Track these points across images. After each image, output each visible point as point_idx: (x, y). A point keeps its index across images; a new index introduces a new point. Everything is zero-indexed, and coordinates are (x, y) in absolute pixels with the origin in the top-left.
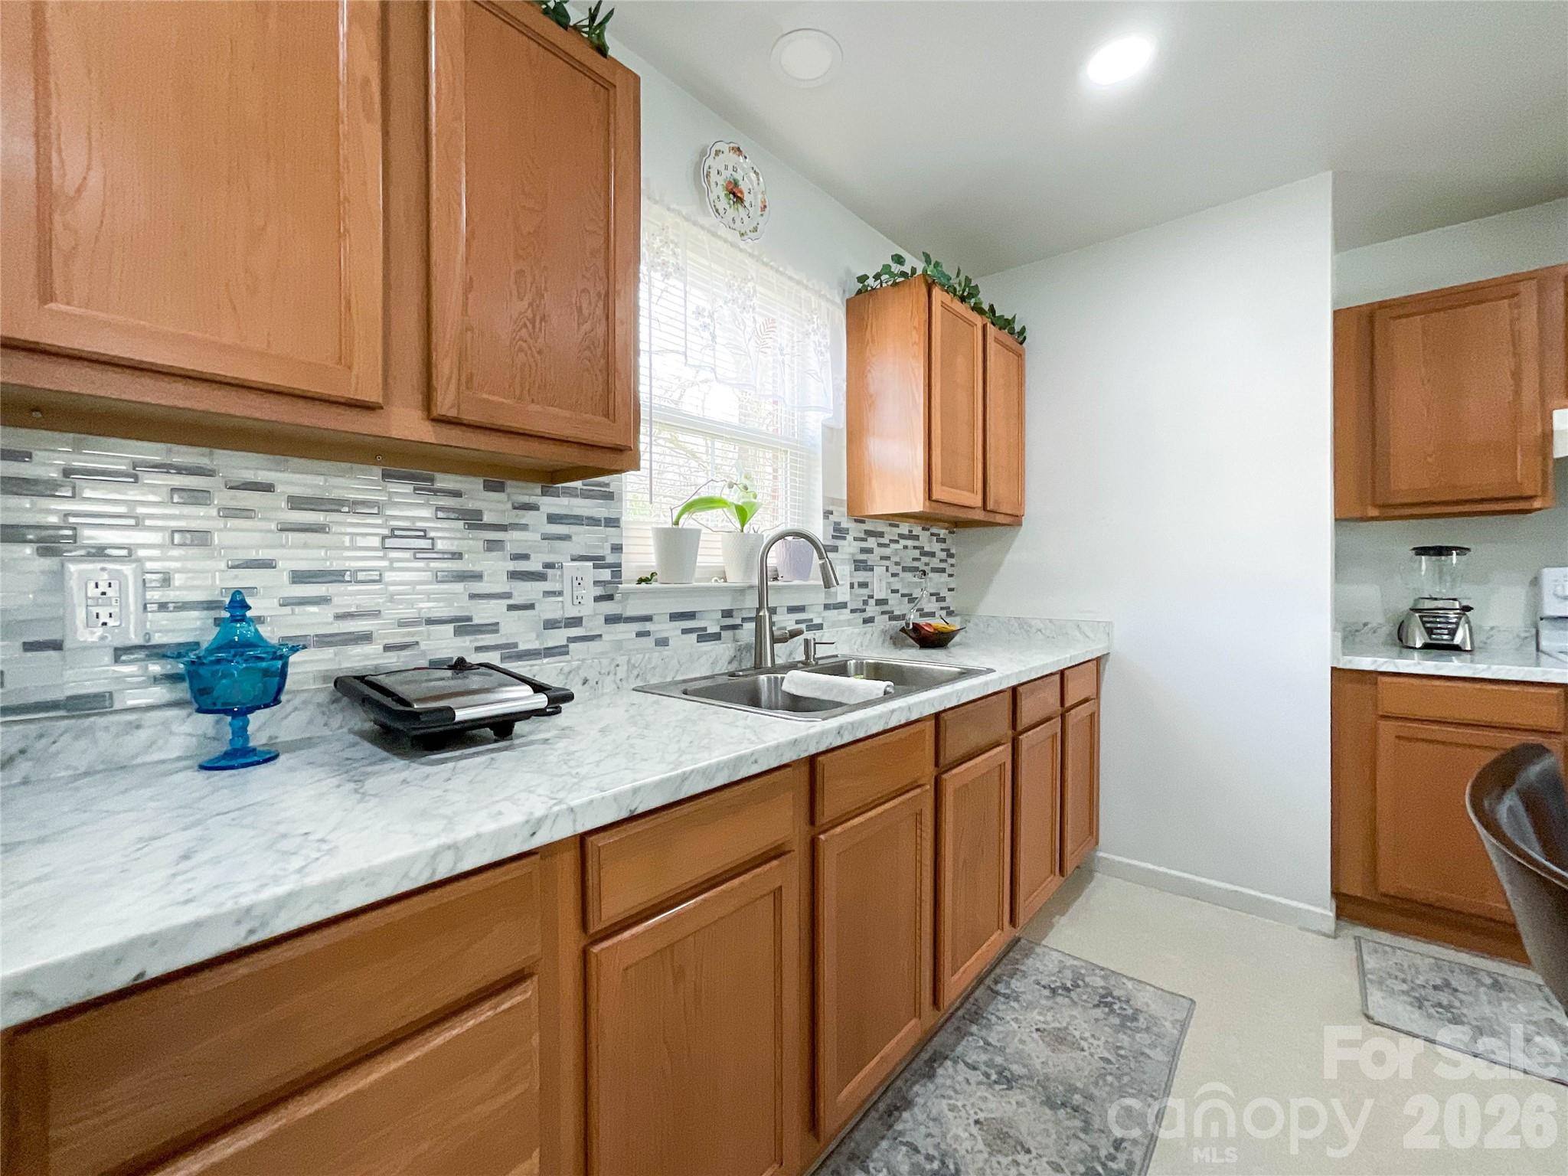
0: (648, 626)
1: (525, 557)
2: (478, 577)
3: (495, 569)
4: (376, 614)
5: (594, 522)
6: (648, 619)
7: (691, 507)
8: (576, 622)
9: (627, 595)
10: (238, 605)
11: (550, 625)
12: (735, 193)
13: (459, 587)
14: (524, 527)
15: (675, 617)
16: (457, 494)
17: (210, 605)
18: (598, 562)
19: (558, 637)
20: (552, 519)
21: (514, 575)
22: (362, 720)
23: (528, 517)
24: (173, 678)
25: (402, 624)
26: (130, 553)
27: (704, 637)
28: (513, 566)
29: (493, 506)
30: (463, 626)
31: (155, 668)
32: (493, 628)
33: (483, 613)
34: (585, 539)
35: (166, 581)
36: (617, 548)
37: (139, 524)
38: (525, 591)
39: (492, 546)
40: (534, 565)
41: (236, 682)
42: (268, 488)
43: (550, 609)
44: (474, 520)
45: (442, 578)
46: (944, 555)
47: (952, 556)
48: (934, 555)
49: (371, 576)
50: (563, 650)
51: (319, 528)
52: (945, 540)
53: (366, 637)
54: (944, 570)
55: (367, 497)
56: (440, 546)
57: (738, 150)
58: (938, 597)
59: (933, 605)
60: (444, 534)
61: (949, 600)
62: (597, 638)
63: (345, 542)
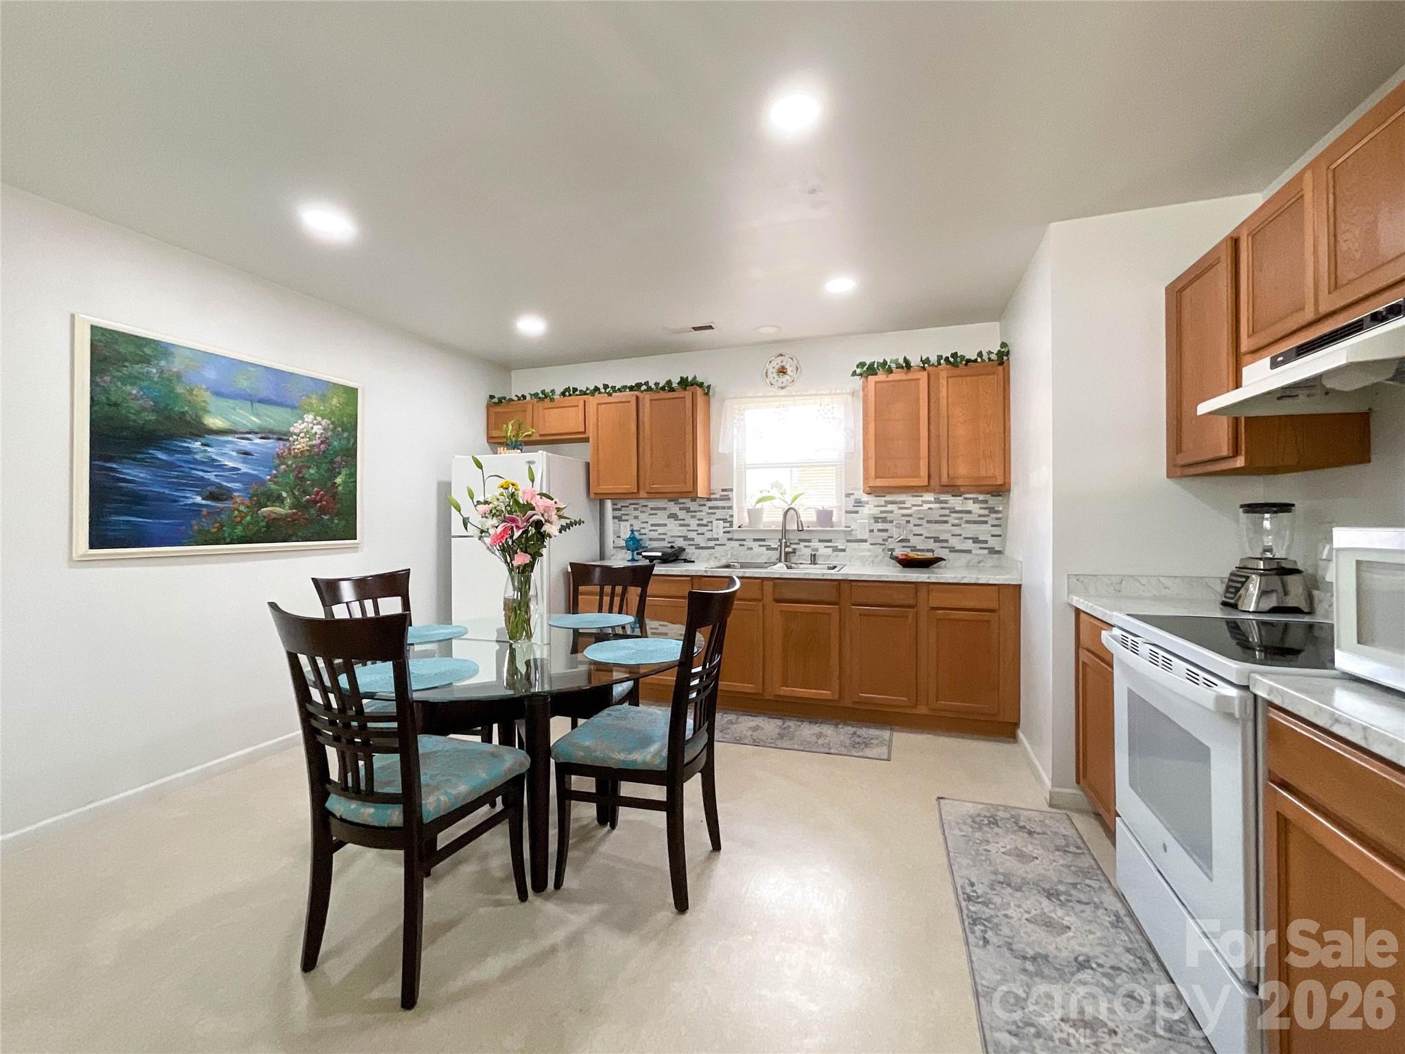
0: (744, 543)
1: (702, 520)
2: (689, 525)
3: (693, 523)
4: (666, 534)
5: (724, 508)
6: (744, 540)
7: (759, 501)
8: (717, 539)
9: (735, 532)
11: (709, 540)
12: (782, 371)
13: (684, 528)
14: (701, 511)
15: (755, 540)
16: (684, 503)
18: (725, 520)
19: (712, 544)
20: (710, 508)
21: (698, 525)
23: (703, 508)
25: (672, 537)
27: (769, 548)
28: (698, 522)
29: (693, 506)
30: (686, 538)
32: (693, 540)
33: (691, 535)
34: (720, 513)
36: (732, 516)
38: (701, 530)
39: (693, 517)
40: (704, 522)
42: (646, 506)
43: (709, 535)
44: (688, 510)
45: (681, 525)
46: (986, 512)
47: (997, 512)
48: (969, 512)
49: (665, 525)
50: (713, 548)
51: (656, 514)
52: (986, 502)
53: (664, 540)
54: (986, 522)
55: (665, 506)
56: (680, 518)
57: (781, 355)
58: (976, 540)
59: (969, 545)
60: (681, 514)
61: (993, 542)
62: (725, 545)
63: (661, 517)
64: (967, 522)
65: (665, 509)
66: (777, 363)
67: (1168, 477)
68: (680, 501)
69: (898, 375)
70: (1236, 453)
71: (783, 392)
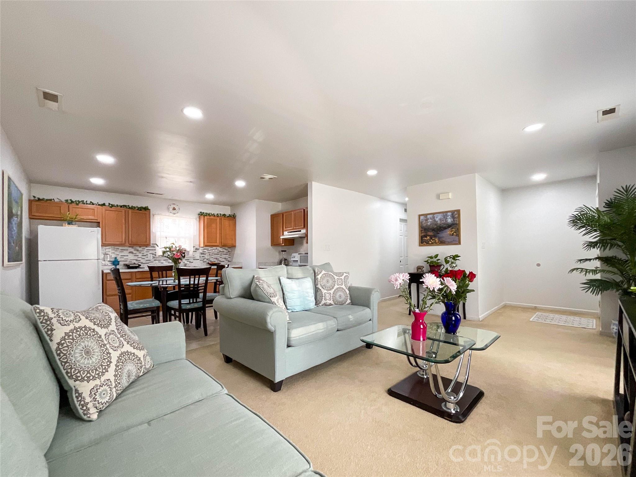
1: (144, 254)
2: (138, 256)
3: (140, 255)
4: (128, 259)
5: (152, 250)
8: (150, 260)
9: (156, 258)
10: (116, 258)
12: (174, 209)
14: (143, 251)
15: (164, 260)
16: (136, 248)
17: (114, 258)
18: (153, 254)
19: (148, 262)
20: (147, 250)
21: (142, 256)
22: (126, 267)
23: (144, 250)
24: (112, 263)
26: (109, 254)
28: (142, 255)
29: (140, 249)
30: (137, 260)
31: (111, 263)
34: (151, 252)
35: (111, 256)
36: (156, 253)
37: (109, 252)
38: (143, 257)
39: (140, 253)
40: (145, 254)
41: (116, 263)
42: (119, 249)
43: (147, 259)
44: (138, 250)
45: (135, 256)
46: (227, 252)
47: (230, 252)
48: (224, 252)
49: (128, 256)
50: (148, 263)
51: (123, 252)
52: (227, 249)
53: (127, 261)
54: (227, 254)
55: (127, 249)
56: (134, 253)
57: (174, 204)
58: (225, 259)
59: (224, 260)
60: (135, 252)
61: (229, 259)
62: (153, 262)
63: (125, 253)
64: (223, 254)
65: (128, 250)
66: (173, 206)
67: (271, 246)
68: (134, 247)
69: (212, 217)
70: (283, 243)
71: (175, 215)
